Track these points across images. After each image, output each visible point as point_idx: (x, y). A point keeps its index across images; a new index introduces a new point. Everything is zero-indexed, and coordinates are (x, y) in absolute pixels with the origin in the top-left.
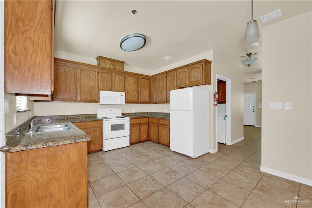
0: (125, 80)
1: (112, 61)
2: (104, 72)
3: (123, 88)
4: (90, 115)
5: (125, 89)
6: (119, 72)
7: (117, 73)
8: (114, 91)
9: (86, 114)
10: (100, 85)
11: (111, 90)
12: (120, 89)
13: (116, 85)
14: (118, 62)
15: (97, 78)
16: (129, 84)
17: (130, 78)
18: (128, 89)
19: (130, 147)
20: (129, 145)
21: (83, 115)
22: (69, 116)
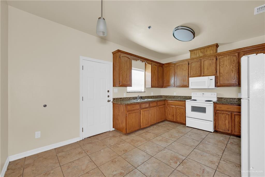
0: (216, 63)
1: (201, 49)
2: (193, 62)
3: (215, 72)
4: (187, 96)
5: (216, 72)
6: (209, 56)
7: (206, 58)
8: (203, 76)
9: (184, 96)
10: (189, 73)
11: (200, 76)
12: (210, 73)
13: (205, 70)
14: (208, 47)
15: (187, 68)
16: (222, 66)
17: (225, 58)
18: (221, 71)
19: (213, 133)
20: (213, 132)
21: (183, 96)
22: (175, 96)
